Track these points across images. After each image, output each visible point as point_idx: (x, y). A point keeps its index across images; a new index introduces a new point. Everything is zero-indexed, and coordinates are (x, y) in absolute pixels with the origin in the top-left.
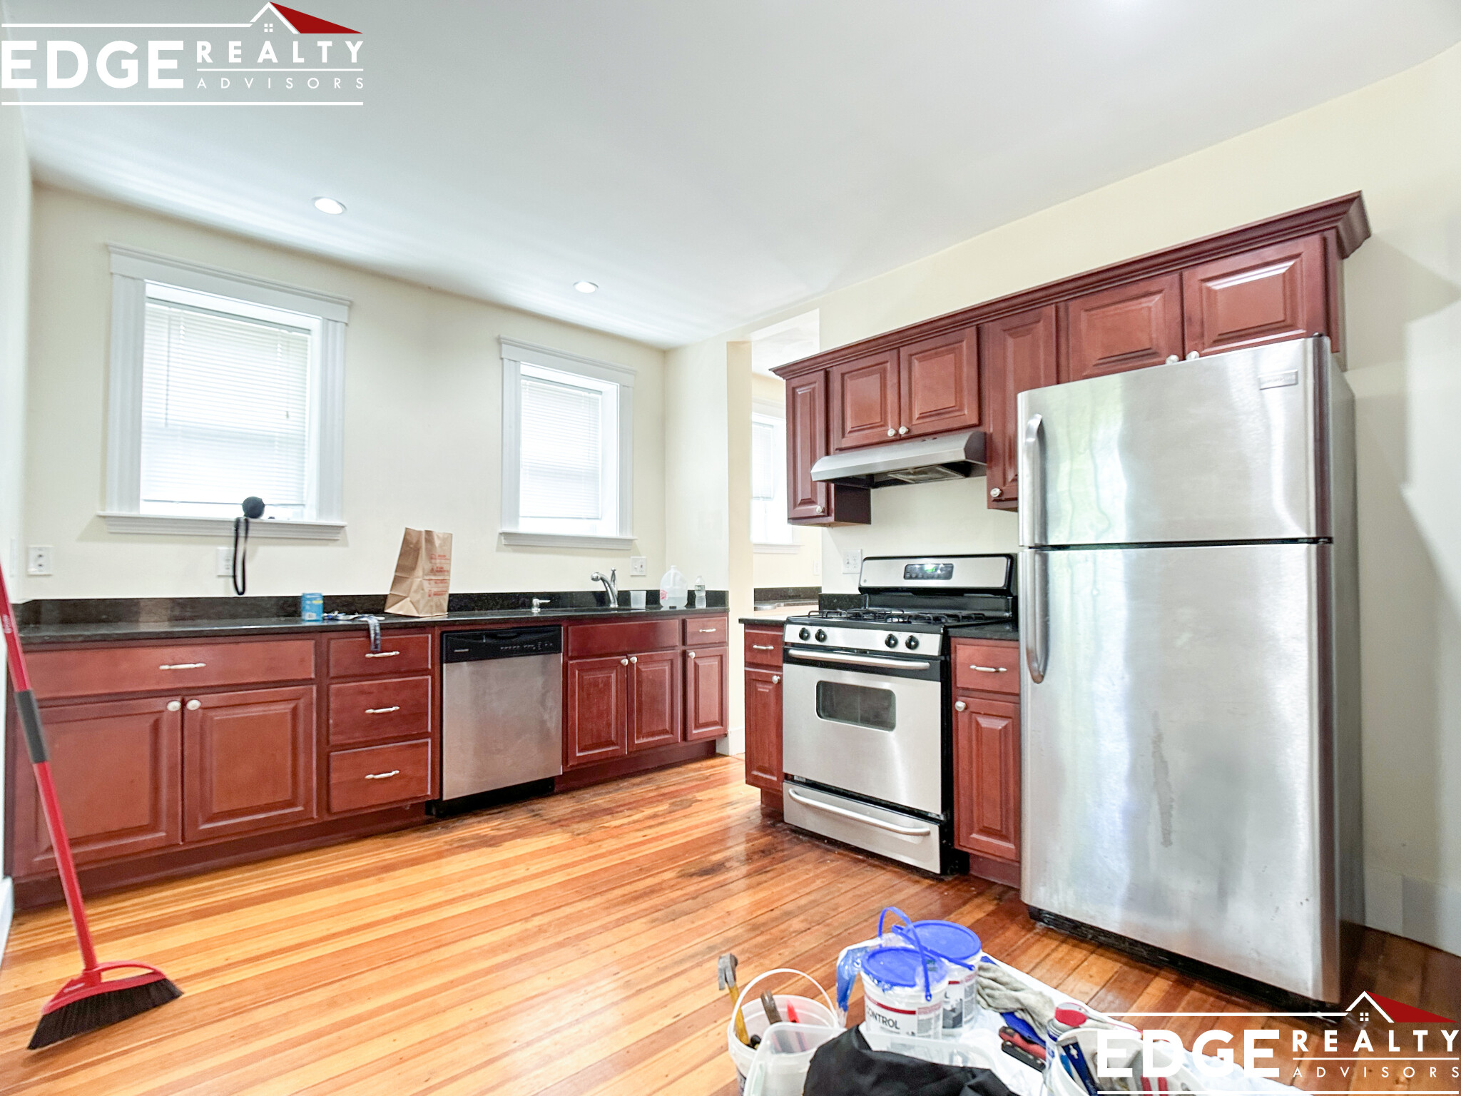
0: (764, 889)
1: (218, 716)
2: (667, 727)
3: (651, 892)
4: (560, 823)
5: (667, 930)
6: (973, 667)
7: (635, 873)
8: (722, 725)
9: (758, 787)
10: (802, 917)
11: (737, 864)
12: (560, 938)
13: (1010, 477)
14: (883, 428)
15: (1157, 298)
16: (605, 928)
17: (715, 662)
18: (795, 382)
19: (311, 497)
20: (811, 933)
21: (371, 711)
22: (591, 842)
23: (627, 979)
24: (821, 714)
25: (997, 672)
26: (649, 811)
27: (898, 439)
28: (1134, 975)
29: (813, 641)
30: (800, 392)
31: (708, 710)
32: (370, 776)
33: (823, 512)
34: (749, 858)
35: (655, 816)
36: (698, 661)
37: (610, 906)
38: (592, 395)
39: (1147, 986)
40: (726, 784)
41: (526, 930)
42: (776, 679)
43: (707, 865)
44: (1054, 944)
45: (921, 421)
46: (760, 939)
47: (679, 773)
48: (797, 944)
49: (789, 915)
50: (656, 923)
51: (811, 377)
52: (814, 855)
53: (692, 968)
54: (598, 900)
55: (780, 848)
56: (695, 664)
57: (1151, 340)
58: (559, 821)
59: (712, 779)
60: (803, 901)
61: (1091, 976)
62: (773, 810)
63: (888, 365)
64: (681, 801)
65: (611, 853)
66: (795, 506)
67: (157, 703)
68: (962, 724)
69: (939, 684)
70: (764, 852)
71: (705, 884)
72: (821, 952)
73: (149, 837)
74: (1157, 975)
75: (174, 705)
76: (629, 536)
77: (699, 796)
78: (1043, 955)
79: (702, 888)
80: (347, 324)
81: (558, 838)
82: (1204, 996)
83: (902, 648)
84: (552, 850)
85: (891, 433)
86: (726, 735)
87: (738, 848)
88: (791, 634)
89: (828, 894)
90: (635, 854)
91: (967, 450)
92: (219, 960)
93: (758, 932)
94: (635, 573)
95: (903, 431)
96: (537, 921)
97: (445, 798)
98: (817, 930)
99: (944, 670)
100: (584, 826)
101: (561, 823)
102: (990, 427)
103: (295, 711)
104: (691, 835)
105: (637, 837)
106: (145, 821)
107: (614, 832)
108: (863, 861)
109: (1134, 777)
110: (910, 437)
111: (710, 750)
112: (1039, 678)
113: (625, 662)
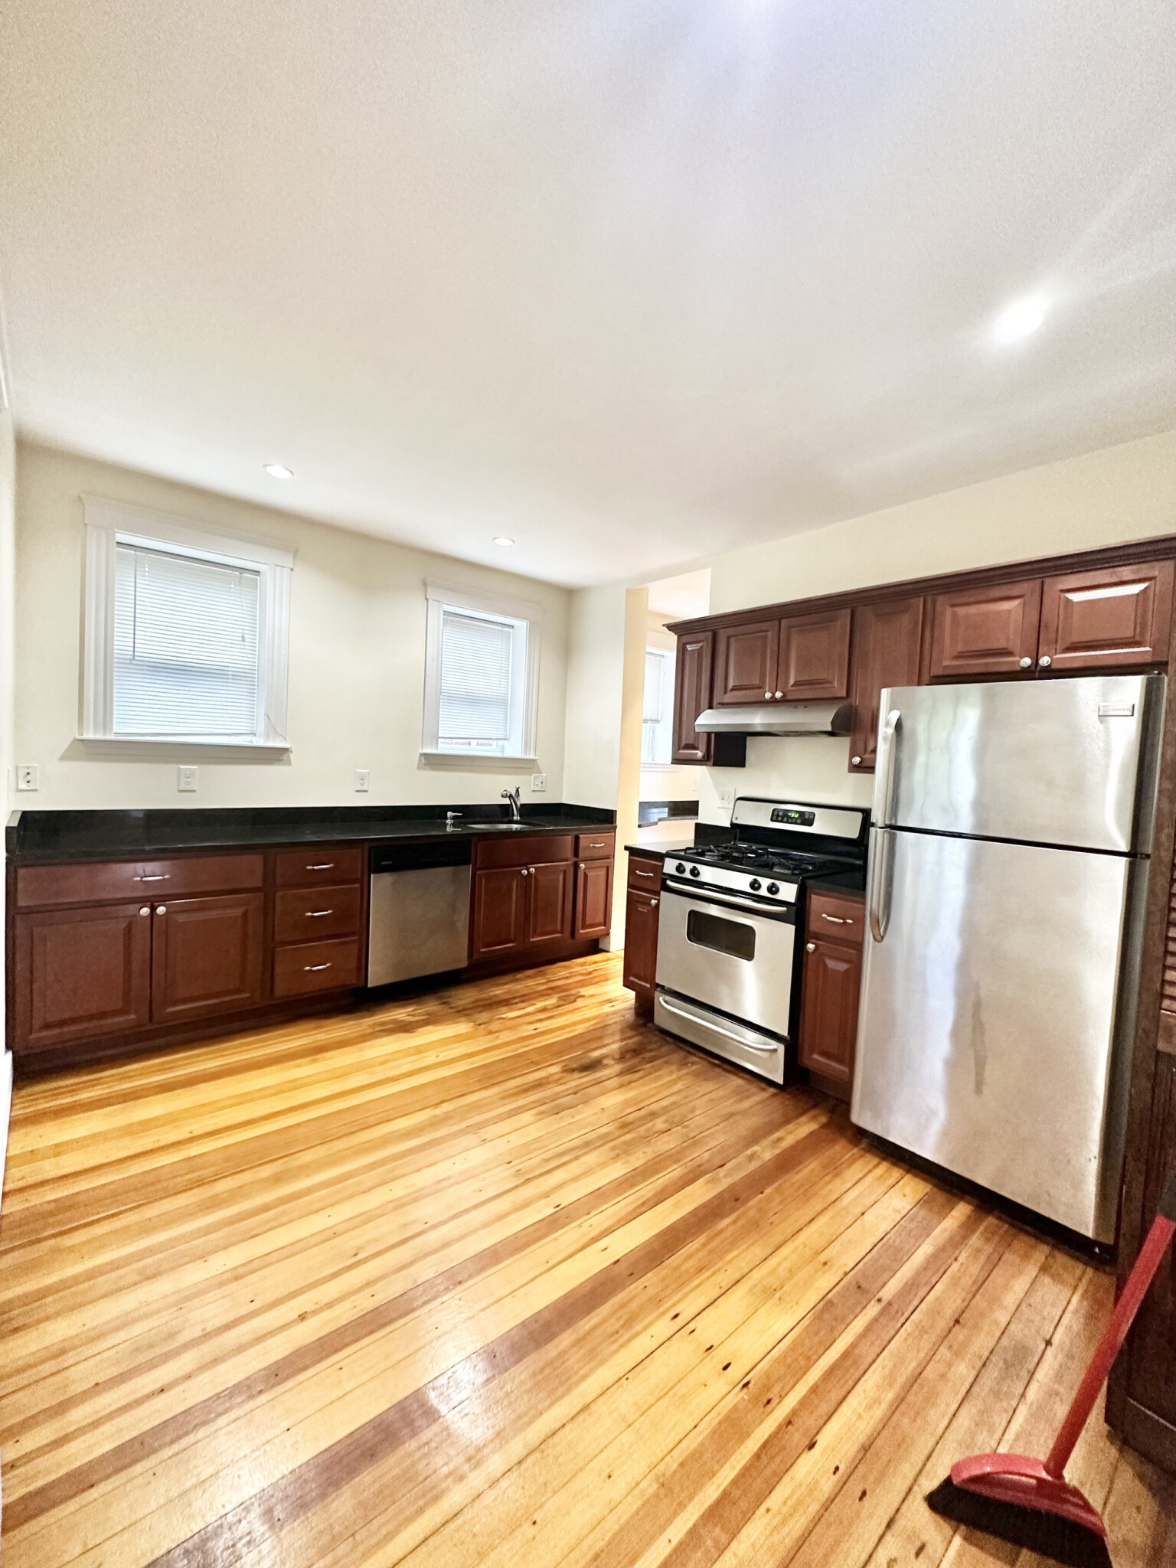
0: (634, 1088)
1: (181, 918)
2: (559, 927)
3: (539, 1085)
4: (463, 1013)
5: (552, 1124)
6: (824, 915)
7: (527, 1066)
8: (605, 925)
9: (634, 990)
10: (663, 1118)
11: (612, 1062)
12: (464, 1125)
13: (870, 747)
14: (761, 690)
15: (1017, 602)
16: (500, 1118)
17: (603, 872)
18: (685, 639)
19: (261, 728)
20: (670, 1135)
21: (310, 914)
22: (490, 1033)
23: (518, 1168)
24: (691, 936)
25: (845, 923)
26: (540, 1005)
27: (774, 702)
28: (941, 1197)
29: (687, 875)
30: (689, 648)
31: (594, 914)
32: (308, 968)
33: (703, 757)
34: (622, 1057)
35: (544, 1010)
36: (587, 871)
37: (507, 1096)
38: (505, 629)
39: (952, 1209)
40: (607, 980)
41: (436, 1116)
42: (654, 902)
43: (585, 1061)
44: (875, 1161)
45: (795, 688)
46: (628, 1137)
47: (567, 967)
48: (659, 1143)
49: (653, 1115)
50: (543, 1116)
51: (701, 636)
52: (678, 1056)
53: (570, 1161)
54: (495, 1090)
55: (650, 1047)
56: (585, 873)
57: (1008, 640)
58: (464, 1009)
59: (595, 974)
60: (665, 1103)
61: (905, 1196)
62: (645, 1009)
63: (769, 634)
64: (567, 996)
65: (507, 1044)
66: (679, 749)
67: (131, 909)
68: (811, 964)
69: (792, 928)
70: (635, 1052)
71: (584, 1080)
72: (678, 1153)
73: (122, 1019)
74: (962, 1199)
75: (145, 911)
76: (532, 757)
77: (584, 991)
78: (865, 1172)
79: (582, 1084)
80: (292, 570)
81: (462, 1027)
82: (1000, 1223)
83: (763, 892)
84: (458, 1038)
85: (768, 695)
86: (608, 934)
87: (613, 1046)
88: (670, 866)
89: (686, 1097)
90: (526, 1046)
91: (833, 723)
92: (182, 1133)
93: (626, 1130)
94: (536, 789)
95: (778, 695)
96: (445, 1108)
97: (370, 985)
98: (676, 1132)
99: (798, 914)
100: (484, 1016)
101: (465, 1012)
102: (856, 700)
103: (245, 914)
104: (574, 1031)
105: (528, 1030)
106: (120, 1005)
107: (509, 1024)
108: (718, 1066)
109: (956, 1033)
110: (784, 701)
111: (595, 947)
112: (878, 939)
113: (525, 872)
